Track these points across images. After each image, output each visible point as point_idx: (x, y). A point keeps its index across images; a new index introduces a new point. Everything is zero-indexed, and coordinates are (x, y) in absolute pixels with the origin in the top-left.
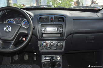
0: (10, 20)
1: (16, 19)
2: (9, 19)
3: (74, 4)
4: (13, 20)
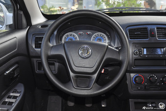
0: (71, 35)
1: (81, 33)
2: (69, 33)
3: (144, 5)
4: (75, 34)
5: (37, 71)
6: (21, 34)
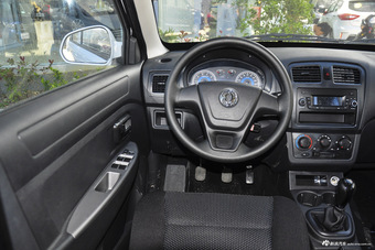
0: (205, 74)
1: (220, 71)
4: (211, 73)
5: (155, 126)
6: (133, 72)
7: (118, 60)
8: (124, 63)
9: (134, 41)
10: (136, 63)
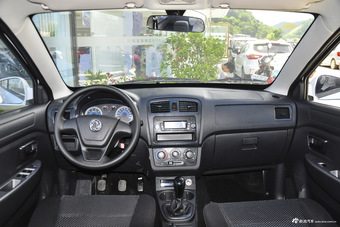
7: (30, 101)
8: (34, 103)
9: (40, 87)
10: (43, 104)
